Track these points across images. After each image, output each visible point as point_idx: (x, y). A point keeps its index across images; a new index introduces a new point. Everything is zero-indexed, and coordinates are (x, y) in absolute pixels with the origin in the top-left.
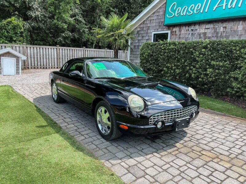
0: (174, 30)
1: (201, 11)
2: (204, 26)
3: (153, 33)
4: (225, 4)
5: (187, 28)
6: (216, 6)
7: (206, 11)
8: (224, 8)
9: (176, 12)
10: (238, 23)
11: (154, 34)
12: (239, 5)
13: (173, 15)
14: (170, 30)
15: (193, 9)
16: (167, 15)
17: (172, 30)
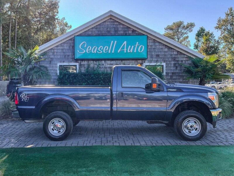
0: (83, 63)
1: (109, 52)
2: (109, 62)
3: (59, 64)
4: (125, 49)
5: (95, 62)
6: (120, 50)
7: (113, 52)
8: (125, 52)
9: (87, 50)
10: (132, 61)
11: (60, 66)
12: (135, 52)
13: (85, 51)
14: (78, 62)
15: (102, 49)
16: (78, 51)
17: (80, 63)
